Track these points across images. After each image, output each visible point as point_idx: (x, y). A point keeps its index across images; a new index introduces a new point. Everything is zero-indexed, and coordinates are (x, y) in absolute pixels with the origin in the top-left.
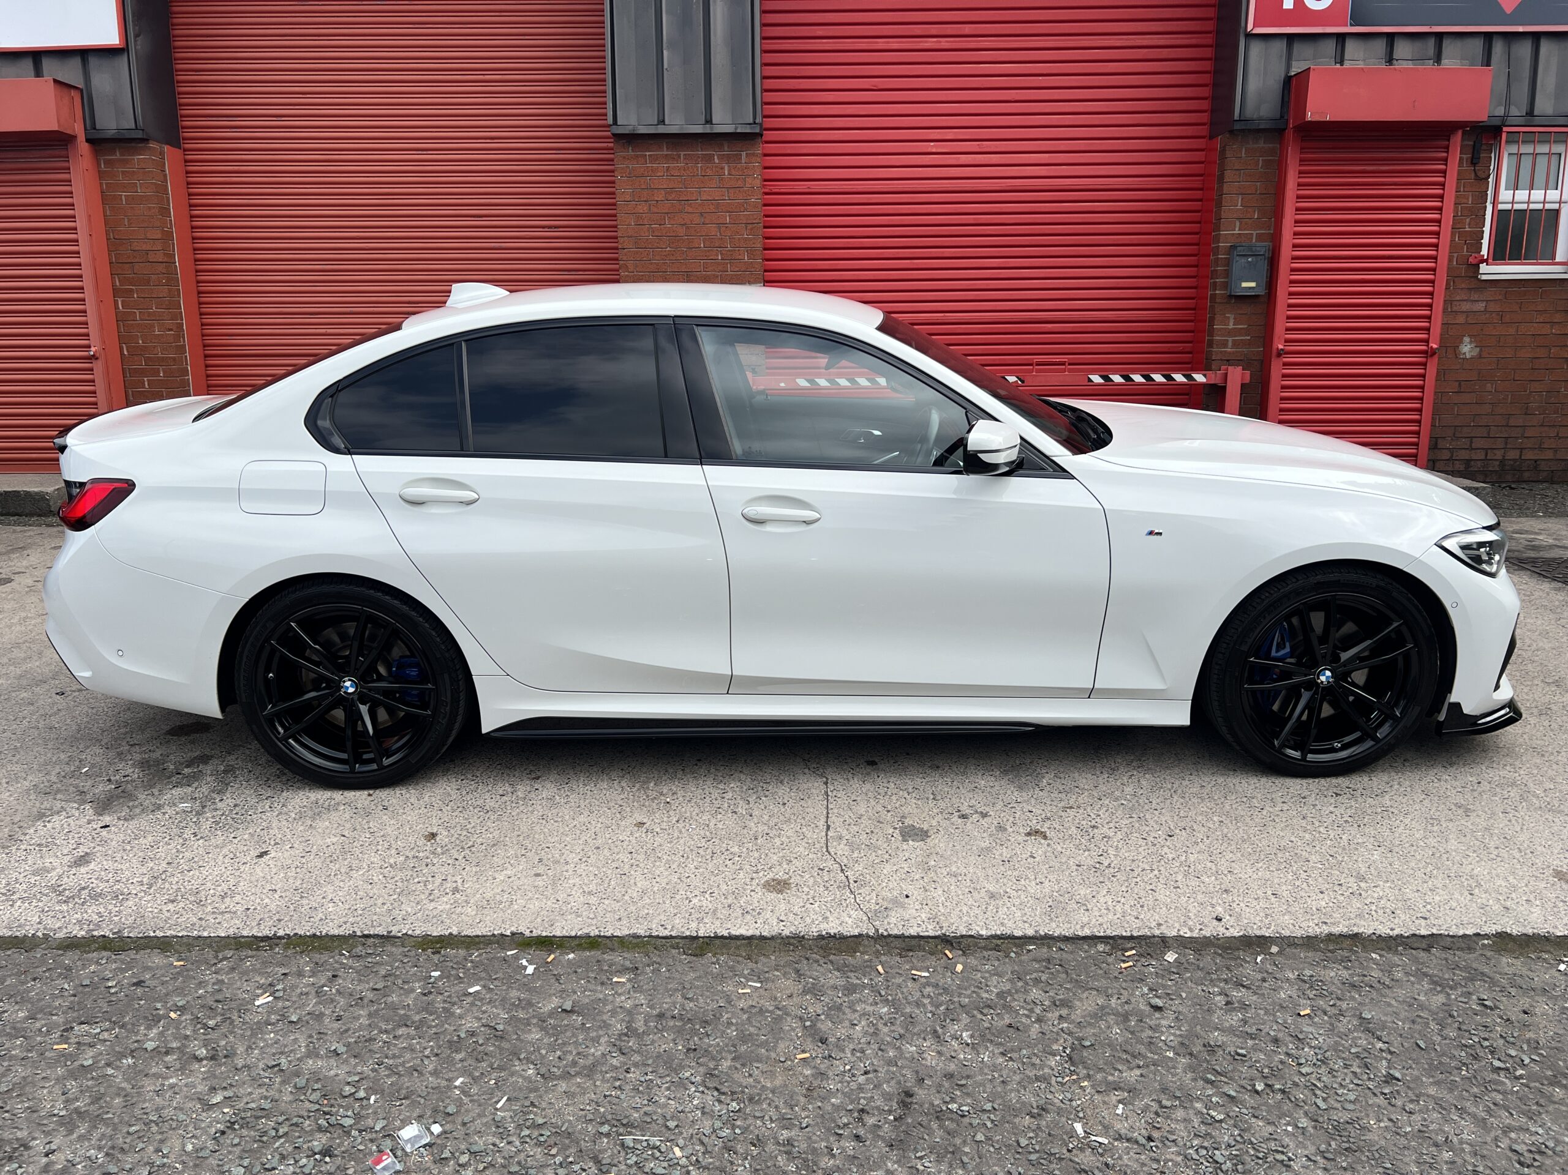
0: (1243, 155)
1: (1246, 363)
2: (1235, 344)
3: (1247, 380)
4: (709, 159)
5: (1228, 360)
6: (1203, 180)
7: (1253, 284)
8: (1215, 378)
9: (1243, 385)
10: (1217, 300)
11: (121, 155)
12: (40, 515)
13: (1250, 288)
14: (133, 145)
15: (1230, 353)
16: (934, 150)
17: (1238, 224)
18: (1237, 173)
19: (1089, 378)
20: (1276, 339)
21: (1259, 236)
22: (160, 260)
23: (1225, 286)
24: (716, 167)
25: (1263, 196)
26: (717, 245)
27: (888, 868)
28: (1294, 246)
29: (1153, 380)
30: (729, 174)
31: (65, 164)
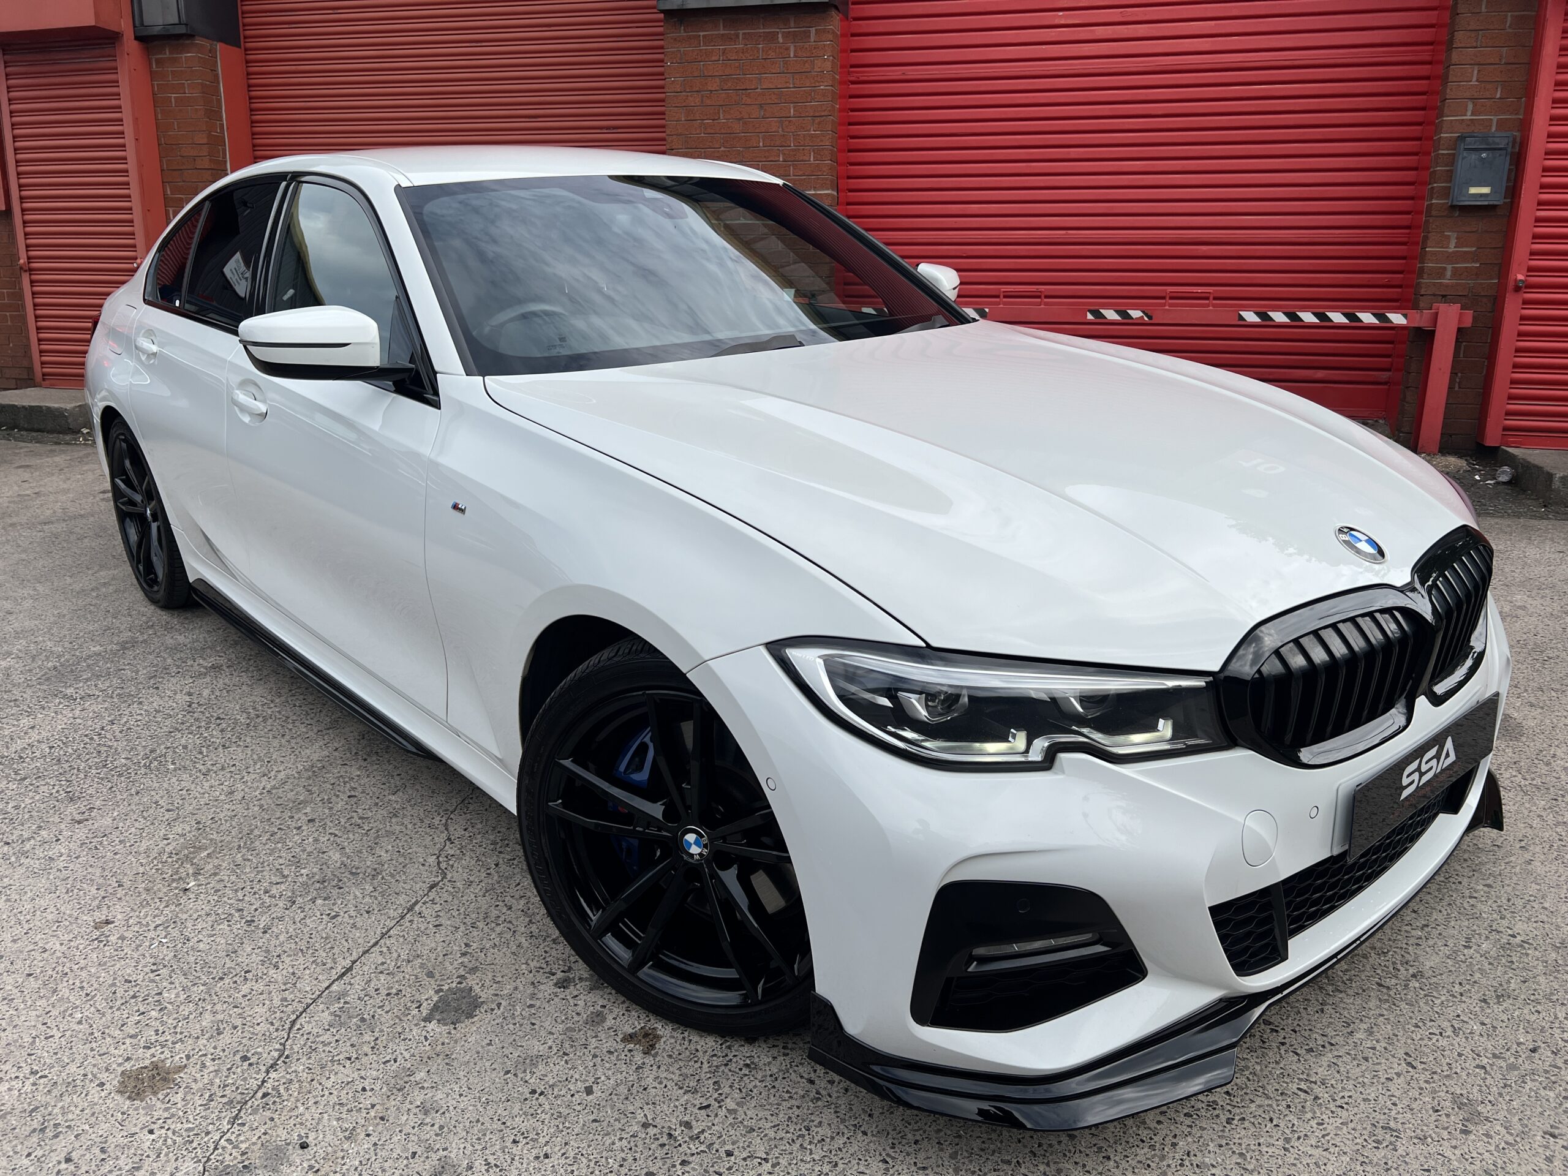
0: (1484, 9)
1: (1467, 300)
2: (1456, 273)
3: (1468, 322)
4: (773, 37)
5: (1444, 296)
6: (1433, 51)
7: (1486, 190)
8: (1421, 319)
9: (1459, 330)
10: (1434, 213)
11: (171, 53)
12: (59, 433)
13: (1482, 195)
14: (181, 41)
15: (1447, 286)
16: (1063, 22)
17: (1470, 106)
18: (1473, 34)
19: (1239, 314)
20: (1514, 266)
21: (1500, 123)
22: (207, 167)
23: (1446, 193)
24: (780, 48)
25: (1509, 67)
26: (778, 143)
27: (347, 1072)
28: (1550, 135)
29: (1330, 320)
30: (795, 56)
31: (112, 64)
